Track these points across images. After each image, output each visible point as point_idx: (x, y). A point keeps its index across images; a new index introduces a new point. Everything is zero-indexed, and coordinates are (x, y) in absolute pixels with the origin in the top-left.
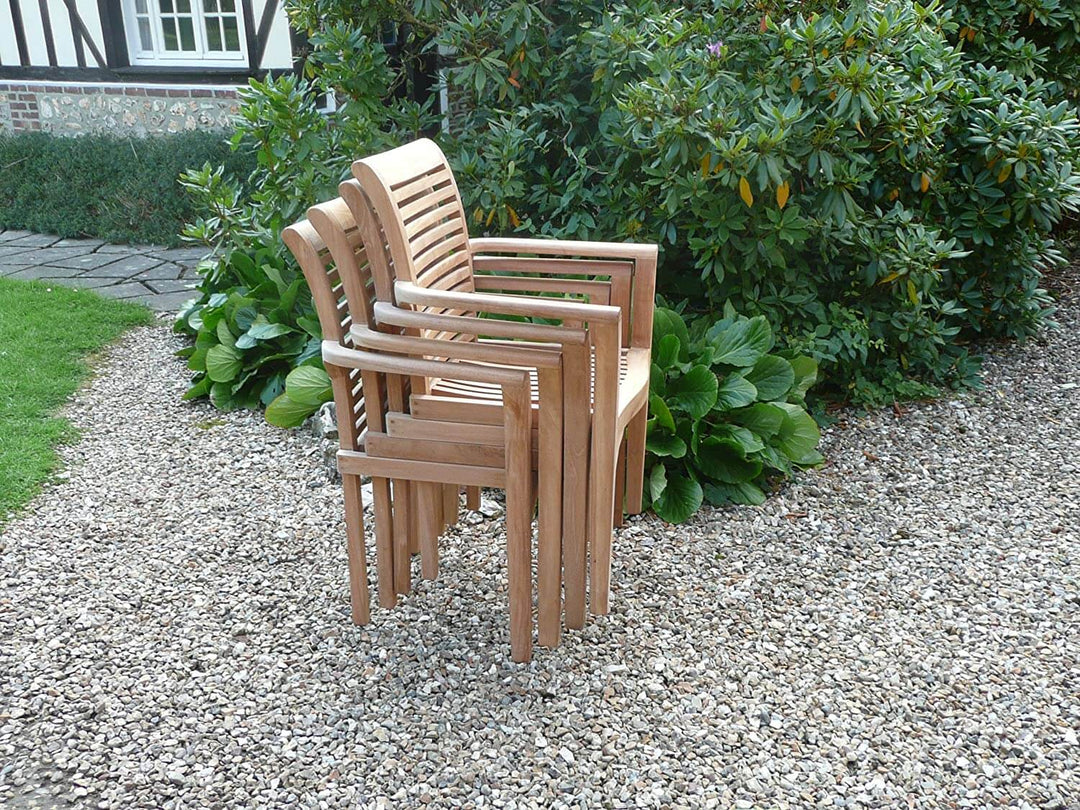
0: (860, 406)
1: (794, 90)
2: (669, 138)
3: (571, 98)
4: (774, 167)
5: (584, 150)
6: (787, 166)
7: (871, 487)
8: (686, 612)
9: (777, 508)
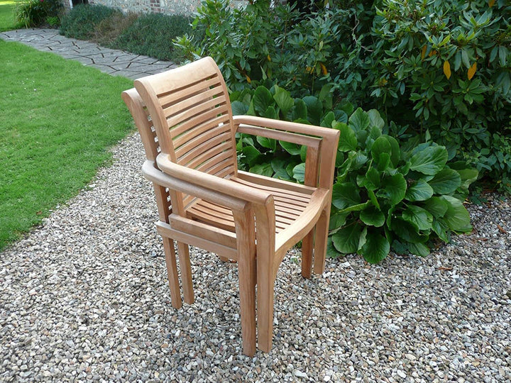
0: (503, 193)
1: (490, 5)
2: (403, 34)
3: (361, 6)
4: (466, 56)
5: (362, 37)
6: (476, 55)
7: (497, 253)
8: (357, 335)
9: (435, 261)
